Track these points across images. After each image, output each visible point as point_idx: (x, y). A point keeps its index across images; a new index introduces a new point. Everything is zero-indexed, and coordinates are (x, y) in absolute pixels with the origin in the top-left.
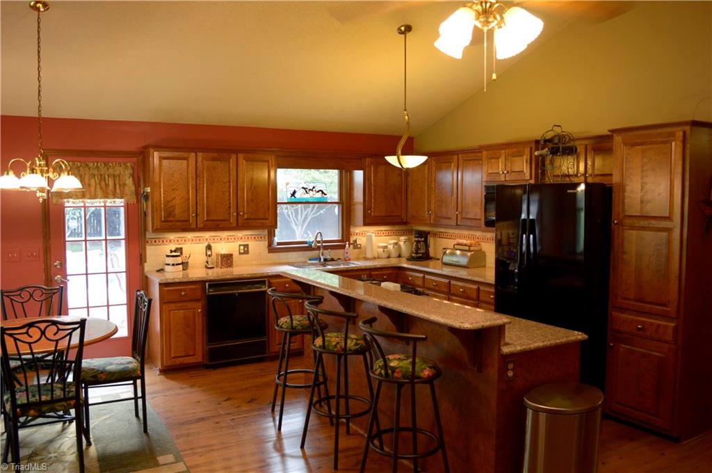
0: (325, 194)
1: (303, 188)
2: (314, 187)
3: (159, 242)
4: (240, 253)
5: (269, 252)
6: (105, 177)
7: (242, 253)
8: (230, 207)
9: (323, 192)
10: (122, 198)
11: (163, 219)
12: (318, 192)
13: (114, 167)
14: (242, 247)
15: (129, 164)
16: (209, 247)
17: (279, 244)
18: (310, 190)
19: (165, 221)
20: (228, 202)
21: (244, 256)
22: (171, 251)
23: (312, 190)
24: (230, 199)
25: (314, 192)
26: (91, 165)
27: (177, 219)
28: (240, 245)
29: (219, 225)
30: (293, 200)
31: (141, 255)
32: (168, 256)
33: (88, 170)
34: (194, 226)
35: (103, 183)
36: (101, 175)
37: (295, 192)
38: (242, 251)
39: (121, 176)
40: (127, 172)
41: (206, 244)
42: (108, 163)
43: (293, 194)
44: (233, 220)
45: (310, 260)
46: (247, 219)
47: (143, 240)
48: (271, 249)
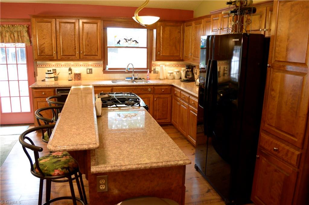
0: (138, 43)
1: (125, 39)
2: (131, 39)
3: (44, 66)
4: (87, 73)
5: (104, 73)
6: (13, 33)
7: (89, 73)
8: (75, 49)
9: (136, 42)
10: (23, 42)
11: (38, 54)
12: (134, 41)
13: (17, 27)
14: (88, 70)
15: (25, 26)
16: (70, 70)
17: (109, 69)
18: (129, 40)
19: (39, 55)
20: (74, 46)
21: (89, 74)
22: (48, 71)
23: (130, 40)
24: (75, 44)
25: (131, 41)
26: (6, 26)
27: (46, 54)
28: (87, 69)
29: (69, 58)
30: (118, 45)
31: (35, 72)
32: (46, 73)
33: (4, 28)
34: (55, 58)
35: (12, 36)
36: (11, 31)
37: (119, 41)
38: (88, 72)
39: (21, 32)
40: (24, 30)
41: (68, 68)
42: (14, 25)
43: (119, 42)
44: (77, 55)
45: (126, 78)
46: (85, 55)
47: (35, 64)
48: (105, 71)
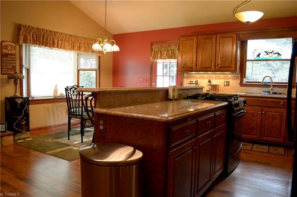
0: (280, 55)
1: (265, 52)
2: (273, 51)
3: (189, 78)
4: (225, 86)
5: (240, 86)
6: (169, 51)
7: (226, 86)
8: (212, 61)
9: (279, 54)
10: (175, 58)
12: (275, 54)
13: (172, 46)
14: (226, 83)
15: (177, 45)
16: (210, 81)
17: (246, 82)
18: (270, 53)
19: (183, 67)
22: (191, 82)
23: (271, 53)
24: (212, 57)
25: (273, 54)
26: (164, 46)
27: (188, 66)
28: (225, 82)
29: (206, 70)
30: (258, 58)
31: (181, 83)
32: (189, 83)
33: (163, 48)
34: (195, 70)
35: (168, 53)
36: (167, 50)
37: (259, 54)
38: (226, 85)
39: (174, 50)
40: (176, 48)
41: (208, 80)
42: (170, 45)
43: (258, 56)
44: (213, 68)
45: (264, 92)
46: (220, 67)
47: (182, 76)
48: (242, 84)
